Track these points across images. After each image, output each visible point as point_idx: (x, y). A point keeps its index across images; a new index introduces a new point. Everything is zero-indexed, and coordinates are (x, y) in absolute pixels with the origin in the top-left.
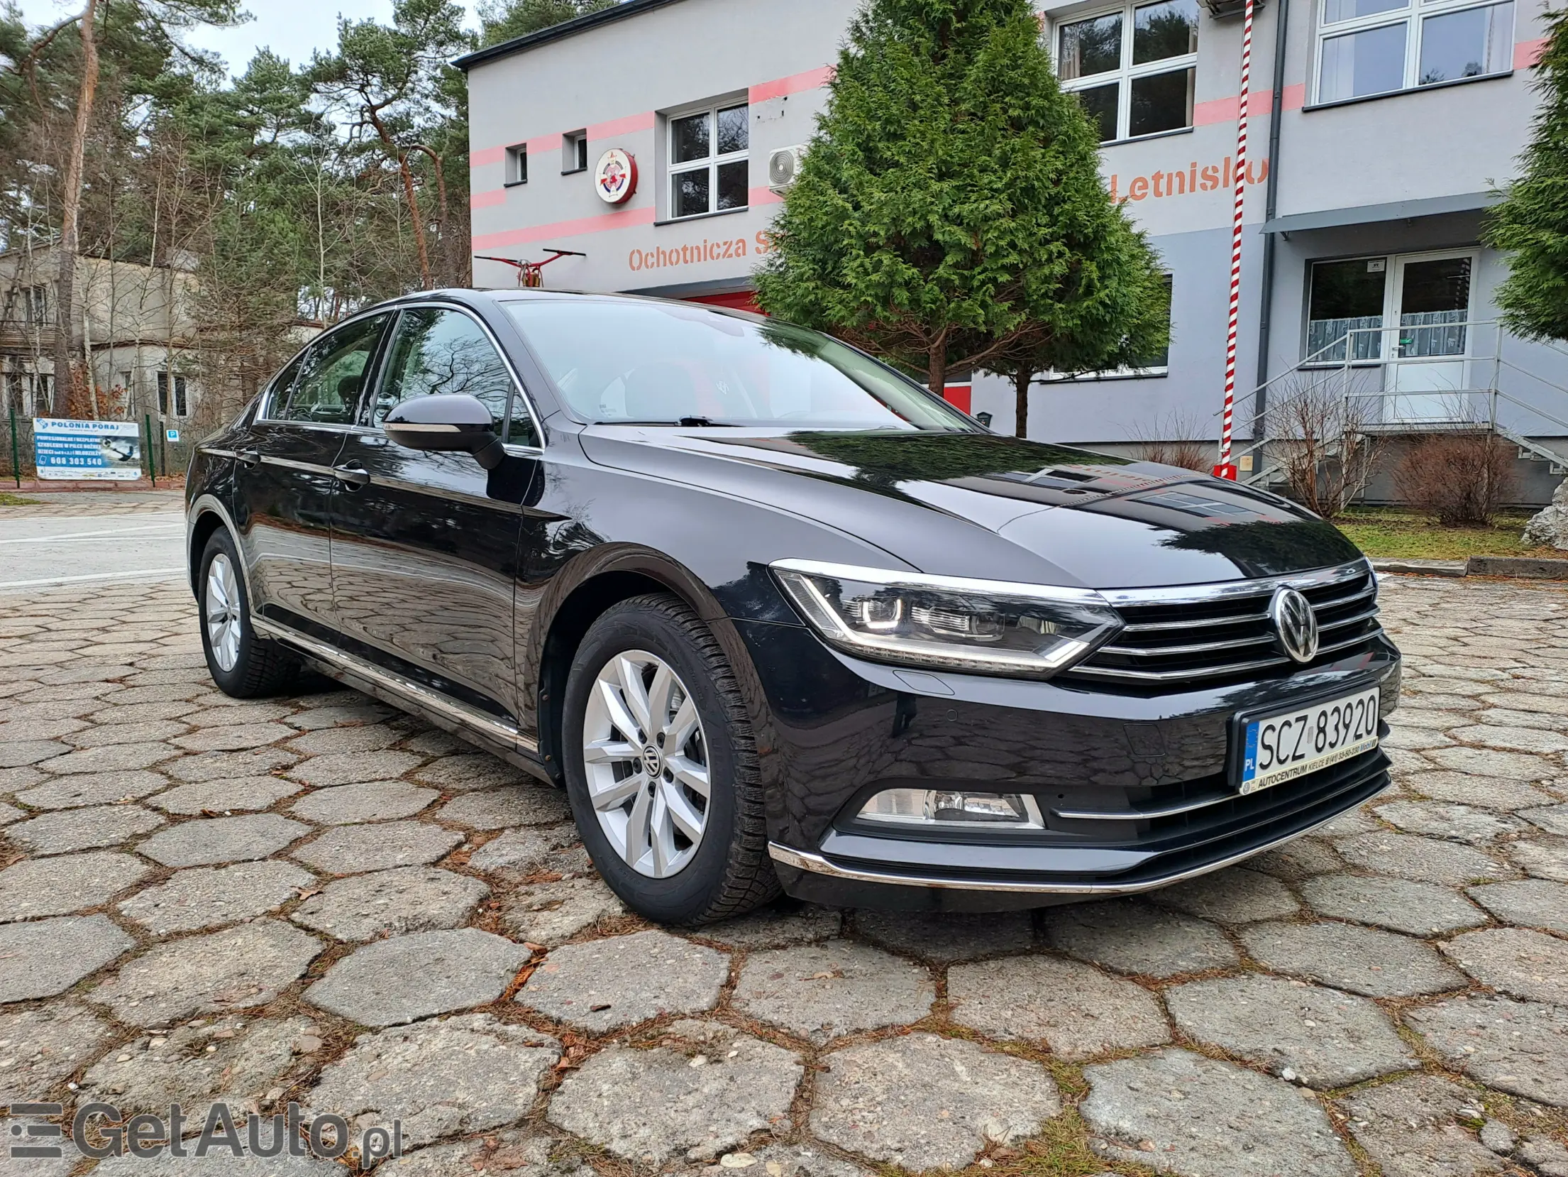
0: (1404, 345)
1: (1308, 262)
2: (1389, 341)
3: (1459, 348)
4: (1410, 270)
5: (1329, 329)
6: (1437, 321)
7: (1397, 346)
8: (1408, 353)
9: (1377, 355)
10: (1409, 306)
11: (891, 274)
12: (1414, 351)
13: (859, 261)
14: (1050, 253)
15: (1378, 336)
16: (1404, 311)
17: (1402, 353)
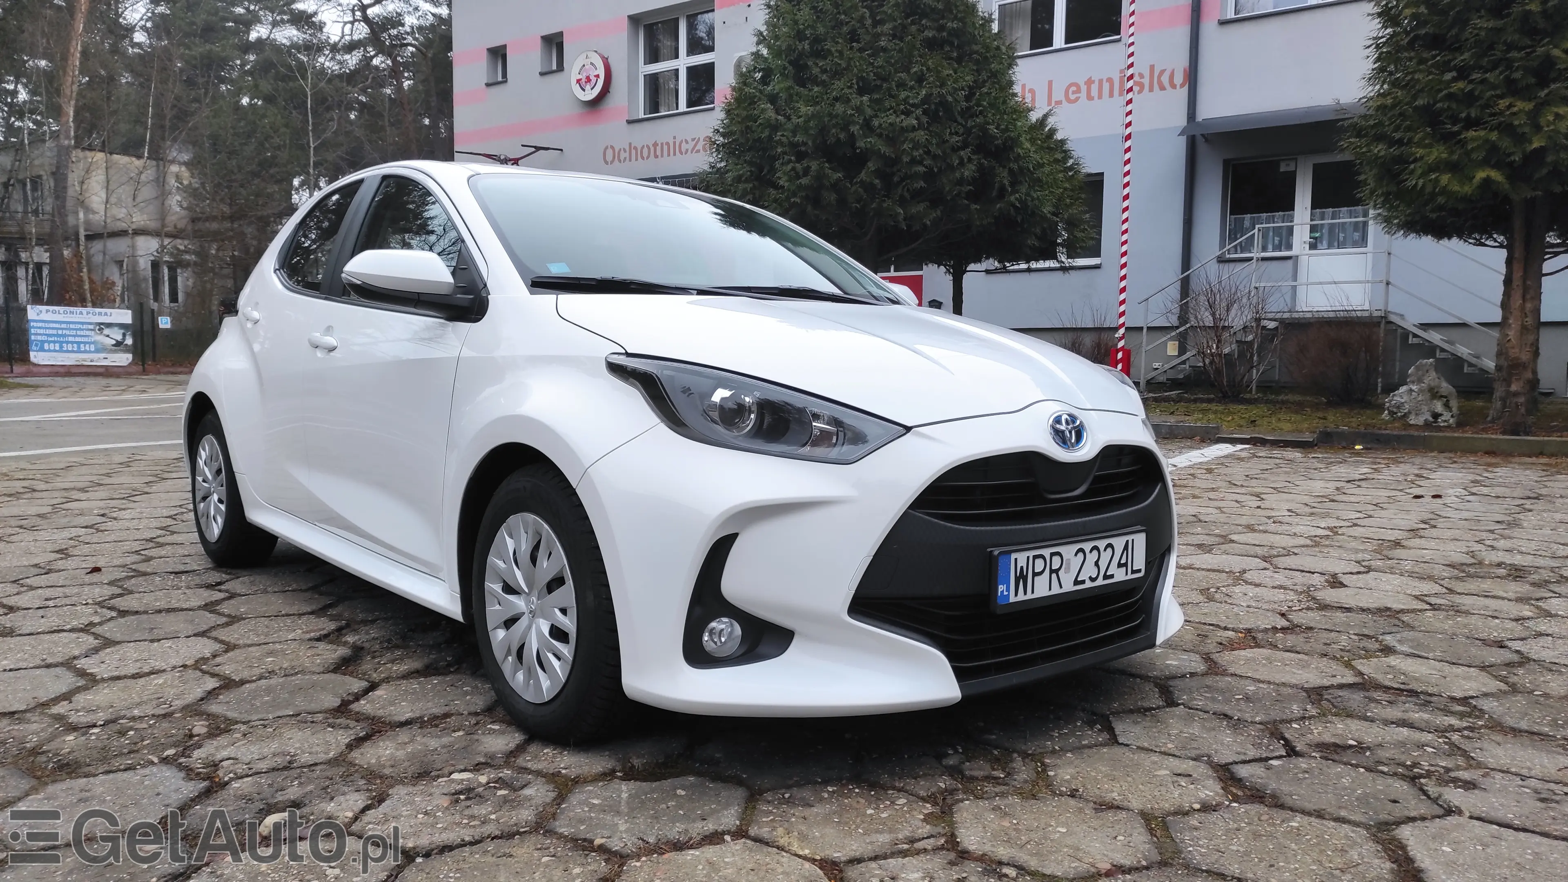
0: (1316, 238)
1: (1226, 162)
2: (1301, 235)
4: (1318, 170)
6: (1345, 217)
7: (1308, 239)
8: (1319, 245)
9: (1289, 247)
10: (1316, 204)
12: (1325, 244)
14: (961, 159)
15: (1290, 231)
16: (1314, 207)
17: (1313, 246)
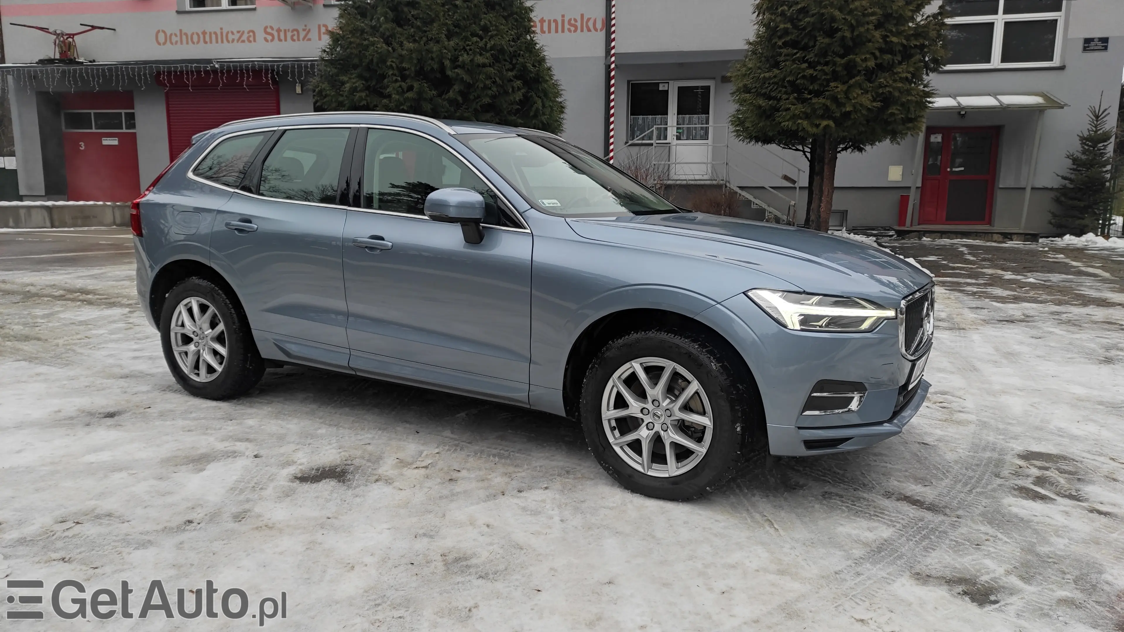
0: (680, 133)
1: (629, 82)
2: (672, 132)
3: (705, 137)
4: (679, 88)
5: (640, 122)
6: (695, 121)
7: (676, 134)
8: (682, 137)
9: (665, 138)
10: (680, 111)
11: (420, 93)
12: (685, 138)
13: (398, 84)
14: (513, 88)
15: (666, 129)
16: (678, 114)
17: (678, 138)
